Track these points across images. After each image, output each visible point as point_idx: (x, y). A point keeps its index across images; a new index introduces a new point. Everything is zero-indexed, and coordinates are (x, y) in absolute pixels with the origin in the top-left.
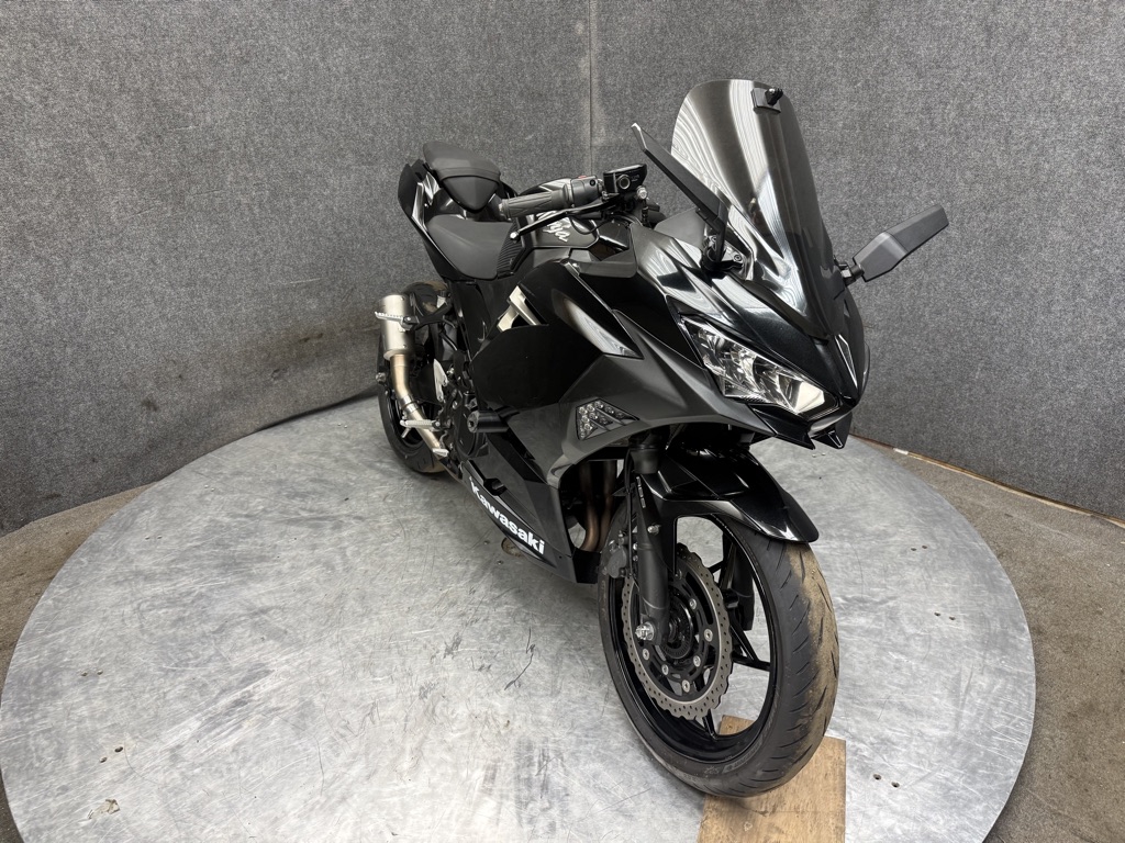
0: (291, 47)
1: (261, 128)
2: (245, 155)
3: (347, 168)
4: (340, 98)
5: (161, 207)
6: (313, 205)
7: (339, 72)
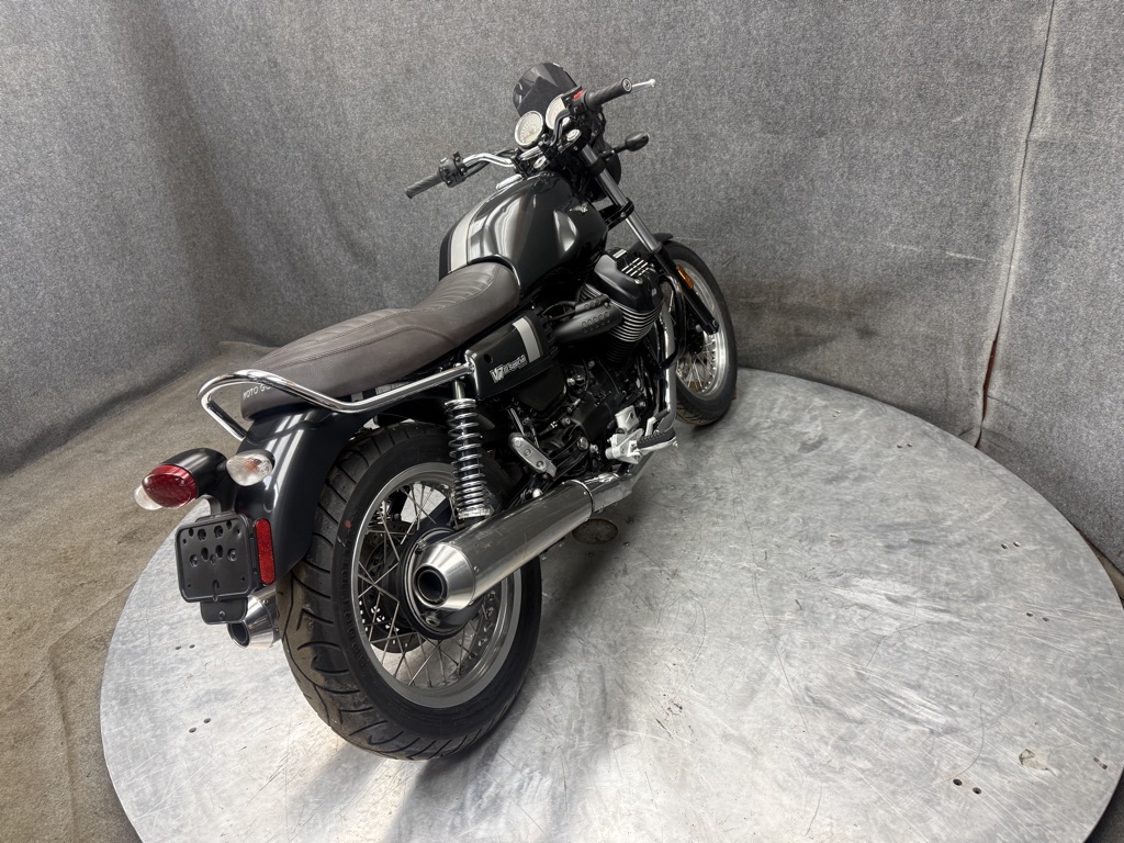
0: (715, 11)
3: (751, 135)
4: (755, 63)
6: (711, 168)
7: (759, 35)
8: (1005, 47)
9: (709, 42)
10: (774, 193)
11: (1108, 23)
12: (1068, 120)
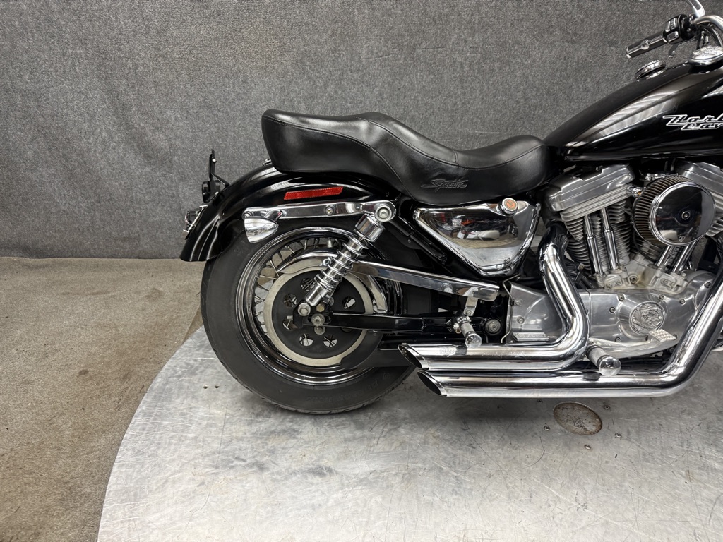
5: (397, 55)
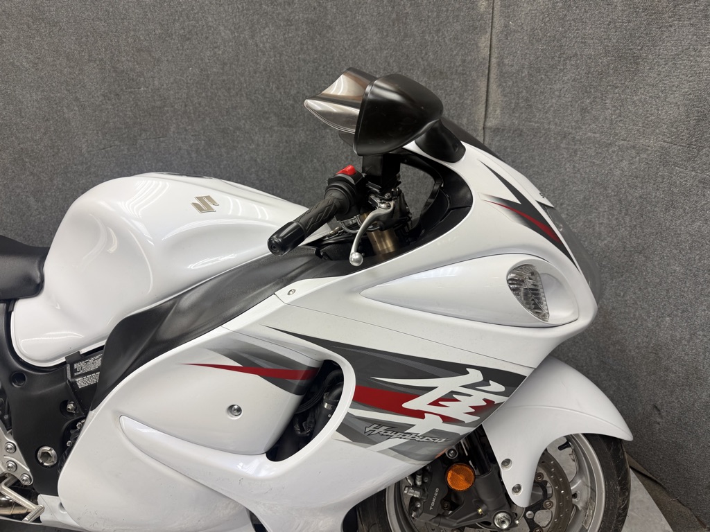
0: (225, 27)
1: (199, 91)
2: (185, 112)
3: (270, 128)
4: (265, 70)
6: (240, 156)
7: (265, 47)
8: (459, 58)
9: (223, 53)
10: (296, 173)
11: (537, 41)
12: (513, 112)
